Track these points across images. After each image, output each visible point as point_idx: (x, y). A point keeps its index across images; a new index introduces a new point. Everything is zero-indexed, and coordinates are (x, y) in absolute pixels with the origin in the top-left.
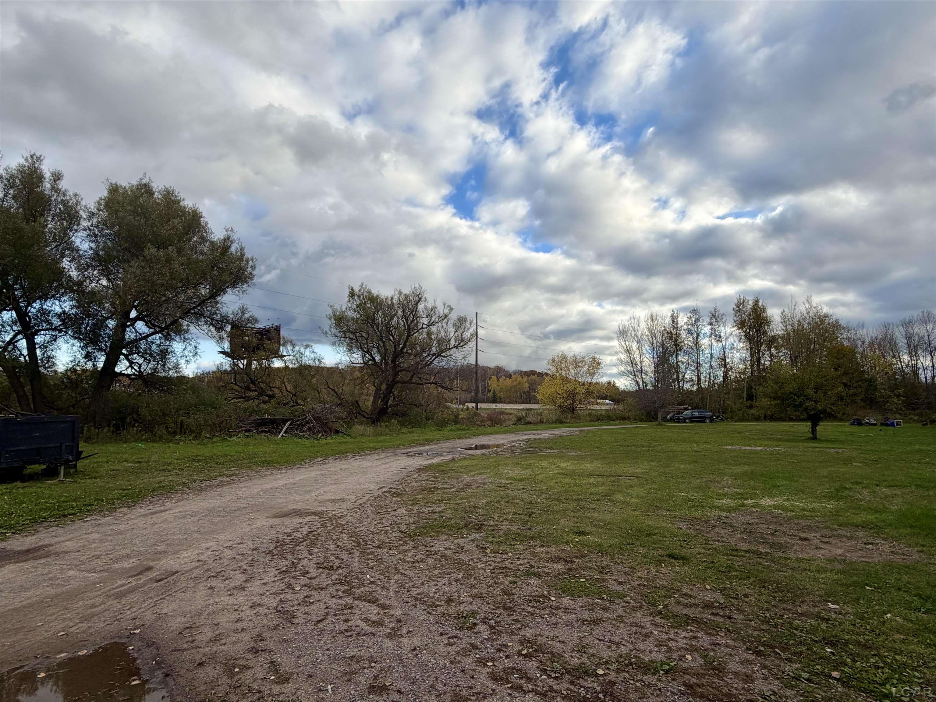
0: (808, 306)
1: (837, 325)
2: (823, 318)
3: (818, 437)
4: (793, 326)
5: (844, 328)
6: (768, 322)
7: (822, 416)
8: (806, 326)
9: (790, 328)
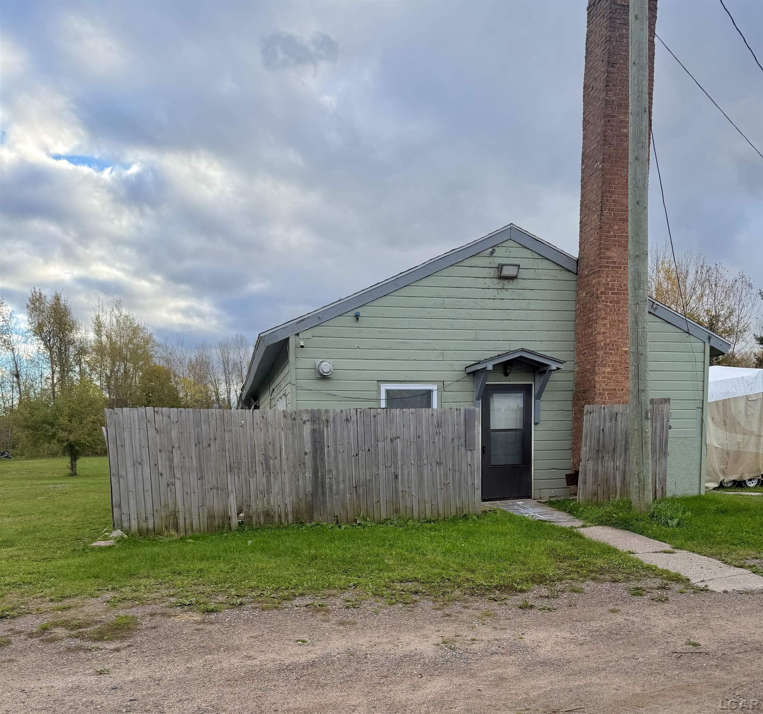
0: (117, 313)
7: (79, 449)
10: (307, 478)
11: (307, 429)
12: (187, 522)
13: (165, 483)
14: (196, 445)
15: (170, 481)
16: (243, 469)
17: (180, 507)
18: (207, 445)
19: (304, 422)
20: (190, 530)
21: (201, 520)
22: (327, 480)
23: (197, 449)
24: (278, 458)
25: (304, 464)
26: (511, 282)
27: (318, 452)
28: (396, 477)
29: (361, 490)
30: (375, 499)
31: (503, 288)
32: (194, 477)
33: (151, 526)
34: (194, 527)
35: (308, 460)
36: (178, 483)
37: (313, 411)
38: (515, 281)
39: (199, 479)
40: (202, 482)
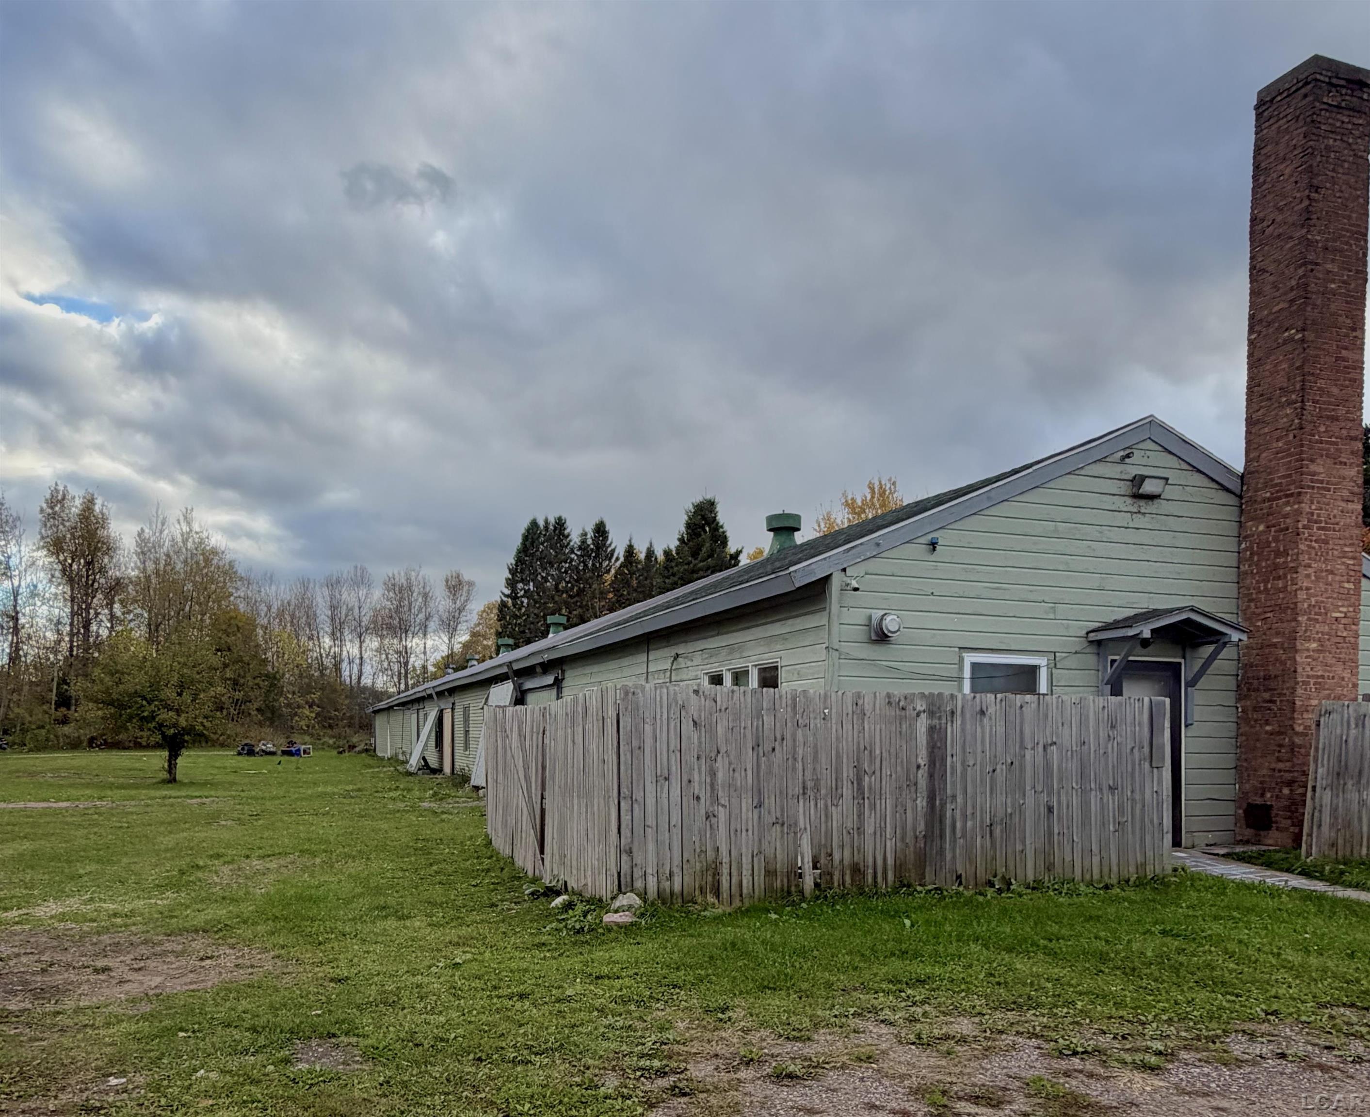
0: (185, 528)
1: (229, 572)
2: (209, 555)
3: (178, 777)
4: (156, 562)
5: (241, 579)
6: (109, 548)
7: (186, 738)
8: (179, 566)
9: (150, 566)
10: (919, 809)
11: (922, 725)
12: (733, 881)
13: (703, 812)
14: (753, 749)
15: (711, 809)
16: (823, 792)
17: (724, 854)
18: (771, 749)
19: (918, 715)
20: (738, 895)
21: (756, 878)
22: (949, 814)
23: (755, 755)
24: (878, 773)
25: (916, 784)
26: (1150, 503)
27: (937, 765)
28: (1050, 810)
29: (998, 831)
30: (1019, 847)
31: (1139, 512)
32: (747, 803)
33: (677, 888)
34: (745, 891)
35: (922, 777)
36: (722, 813)
37: (931, 695)
38: (1156, 501)
39: (756, 807)
40: (760, 812)
